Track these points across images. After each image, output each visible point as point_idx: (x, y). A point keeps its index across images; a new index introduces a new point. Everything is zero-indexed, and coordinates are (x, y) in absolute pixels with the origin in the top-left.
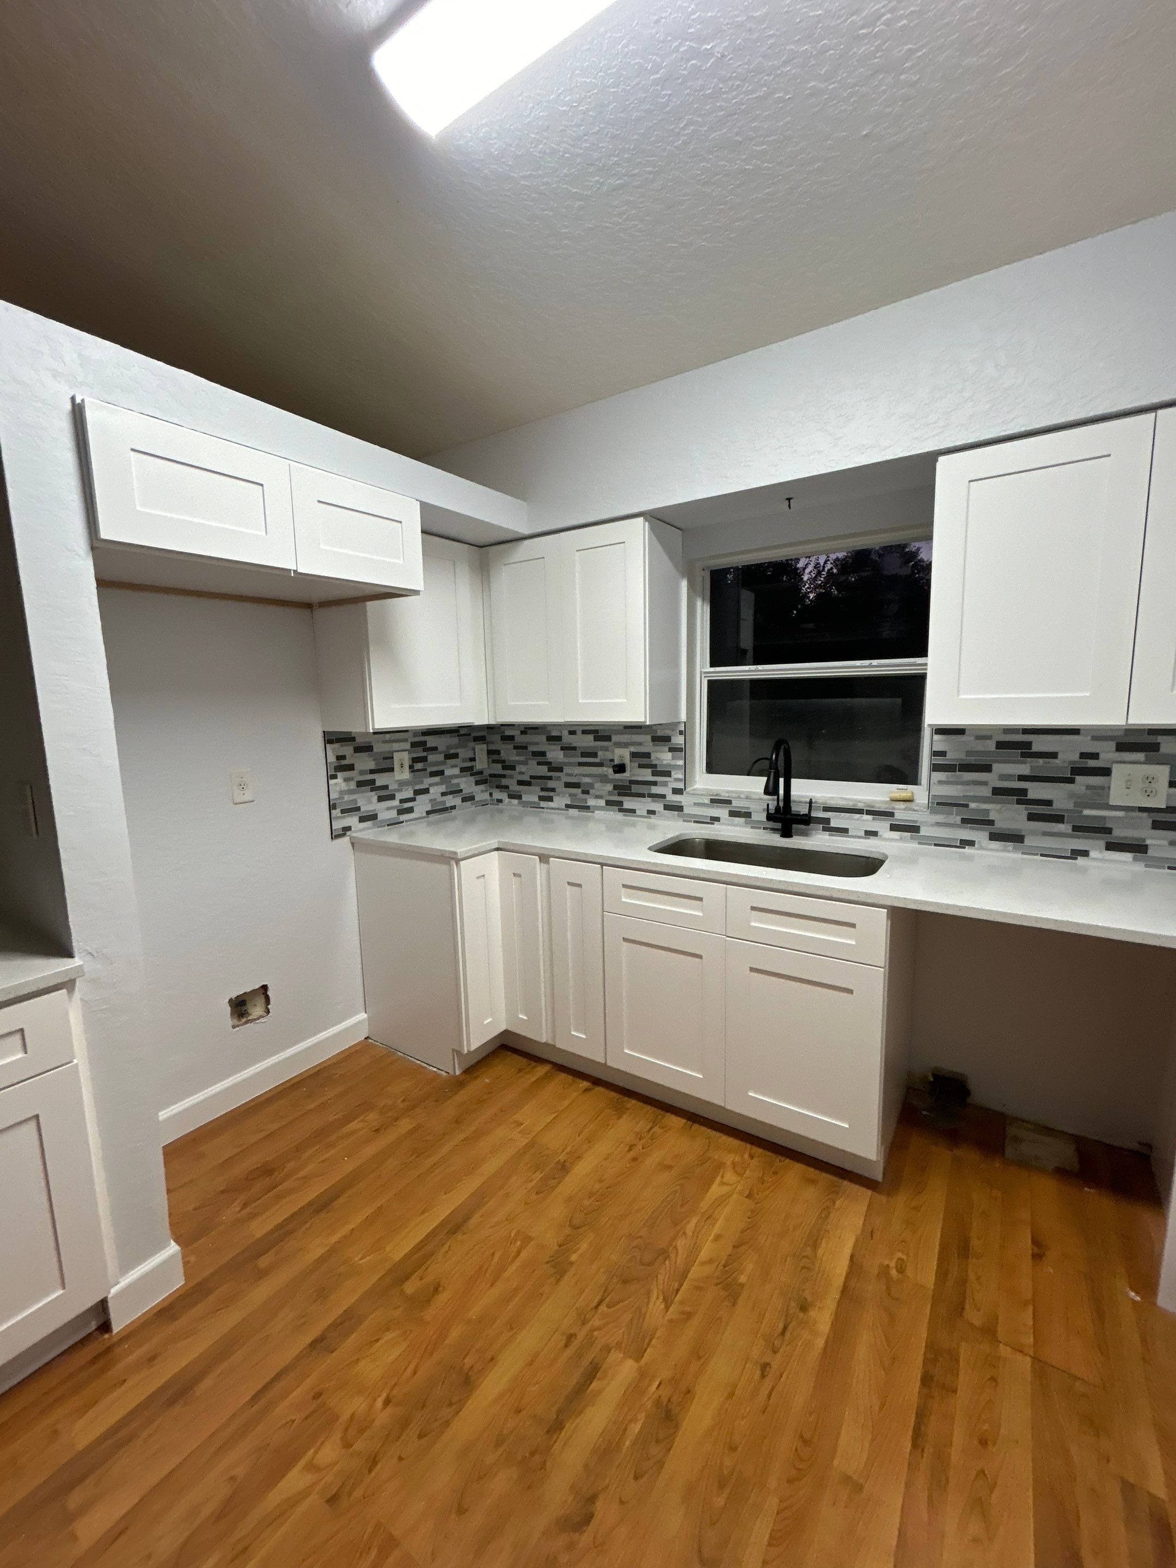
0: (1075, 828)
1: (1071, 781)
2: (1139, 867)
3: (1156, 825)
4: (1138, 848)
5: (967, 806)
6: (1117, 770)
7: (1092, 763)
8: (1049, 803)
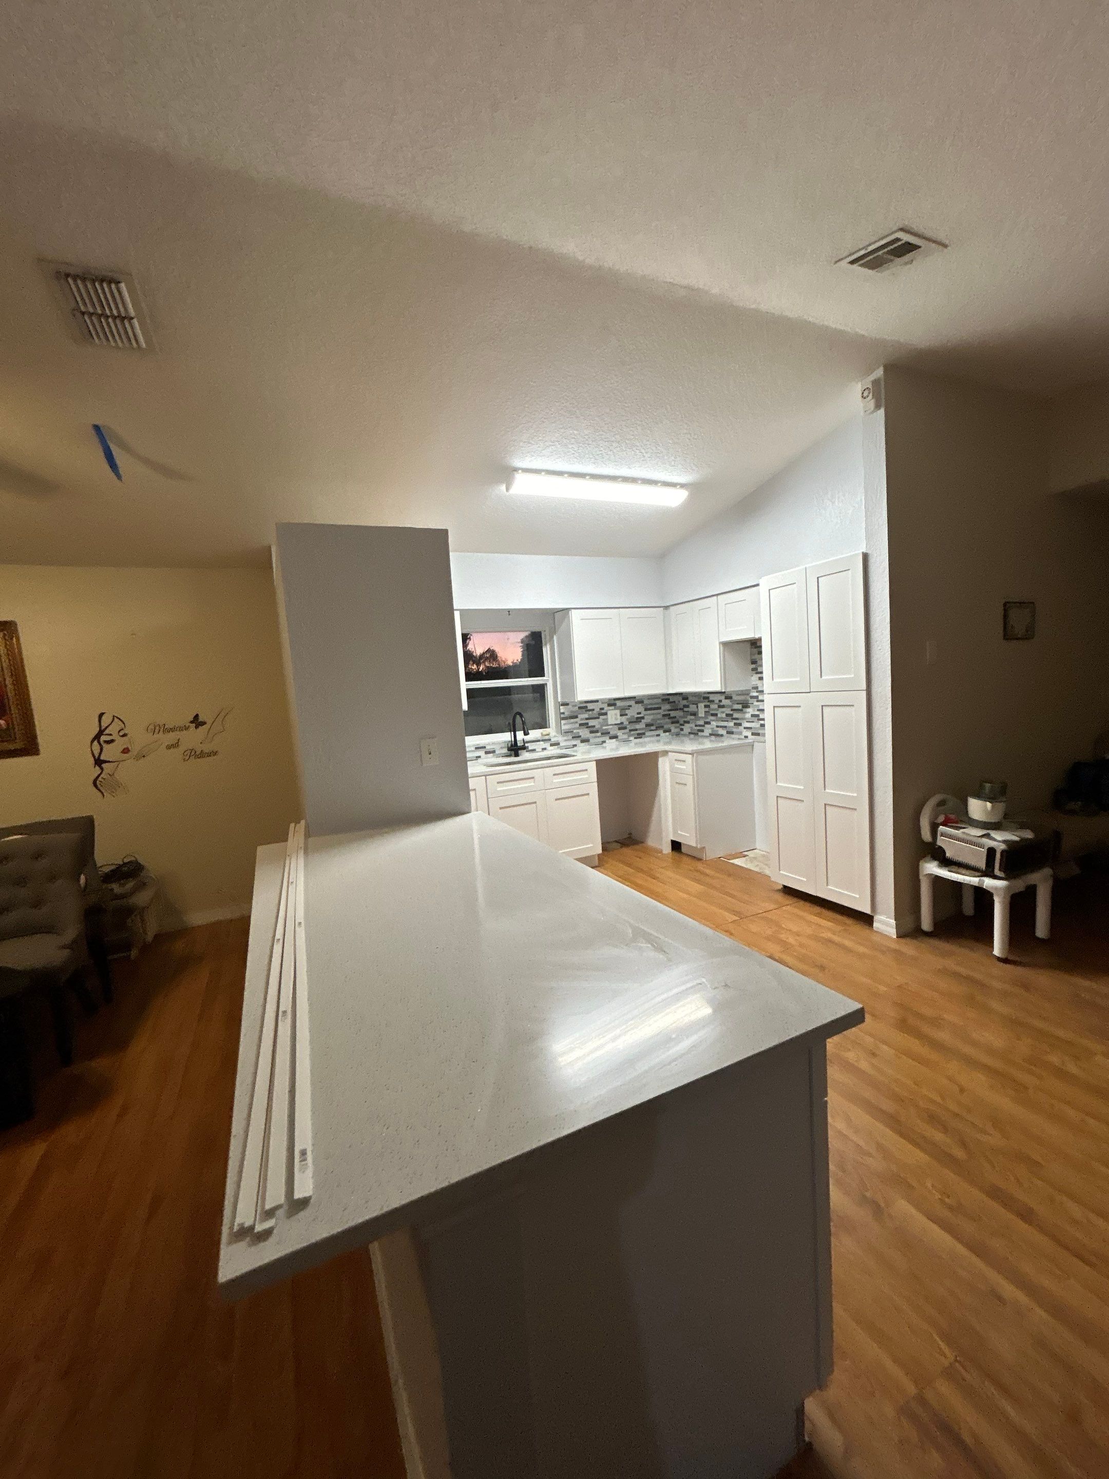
0: (602, 734)
1: (598, 718)
2: (617, 743)
3: (620, 729)
4: (615, 737)
5: (572, 732)
6: (609, 713)
7: (603, 711)
8: (594, 726)
